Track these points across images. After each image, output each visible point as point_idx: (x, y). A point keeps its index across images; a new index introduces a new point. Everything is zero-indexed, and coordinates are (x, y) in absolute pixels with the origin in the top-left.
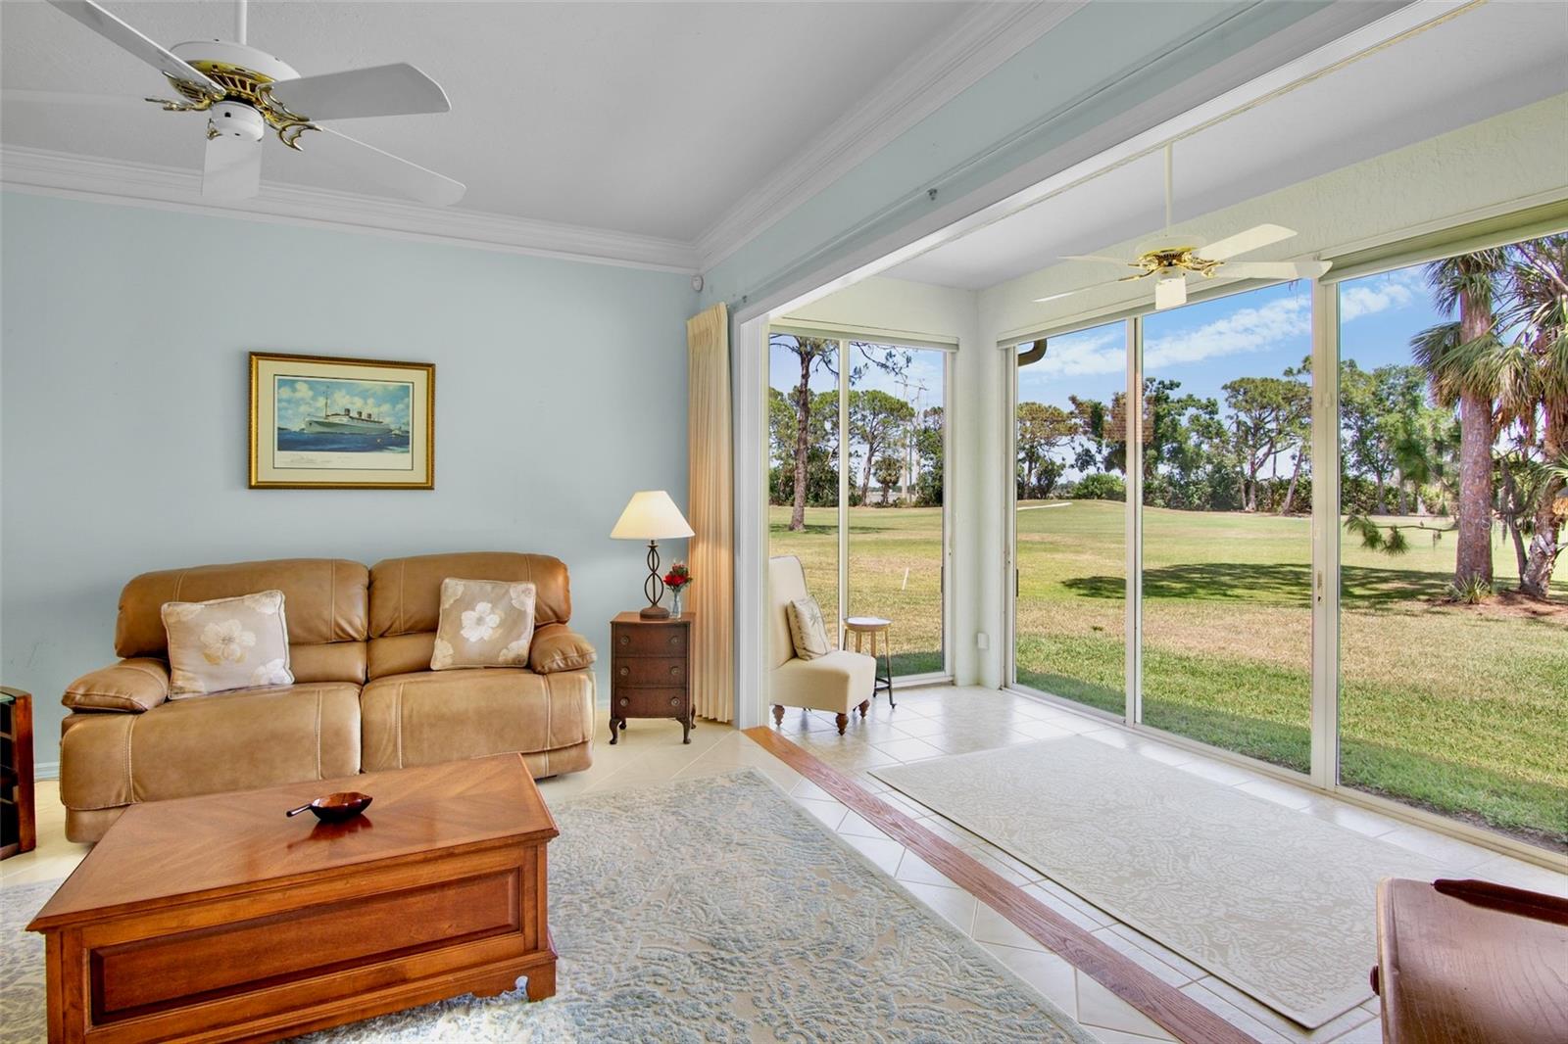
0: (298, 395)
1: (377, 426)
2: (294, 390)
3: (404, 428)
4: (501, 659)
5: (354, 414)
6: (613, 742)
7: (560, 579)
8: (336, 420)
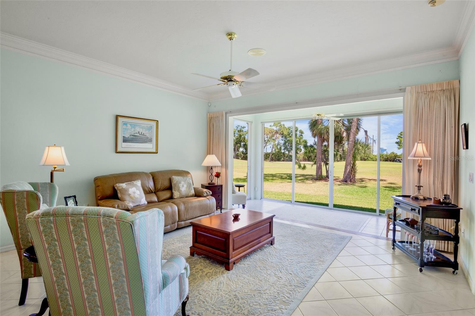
0: (128, 127)
1: (145, 136)
3: (151, 137)
4: (190, 195)
5: (140, 133)
8: (136, 134)
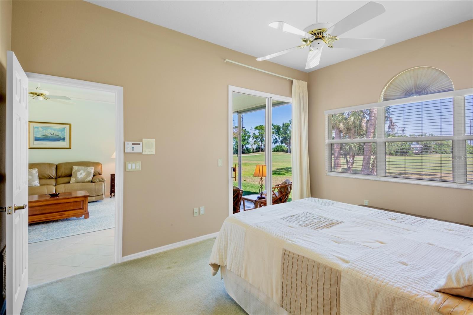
0: (39, 130)
1: (58, 136)
2: (38, 129)
3: (64, 137)
4: (86, 181)
5: (52, 134)
6: (111, 197)
7: (100, 167)
8: (48, 135)
